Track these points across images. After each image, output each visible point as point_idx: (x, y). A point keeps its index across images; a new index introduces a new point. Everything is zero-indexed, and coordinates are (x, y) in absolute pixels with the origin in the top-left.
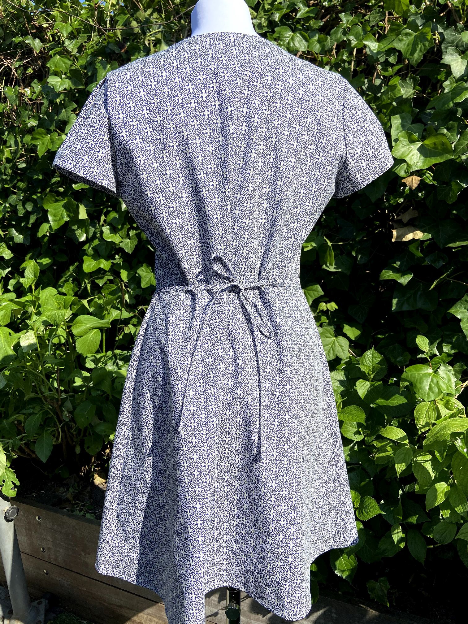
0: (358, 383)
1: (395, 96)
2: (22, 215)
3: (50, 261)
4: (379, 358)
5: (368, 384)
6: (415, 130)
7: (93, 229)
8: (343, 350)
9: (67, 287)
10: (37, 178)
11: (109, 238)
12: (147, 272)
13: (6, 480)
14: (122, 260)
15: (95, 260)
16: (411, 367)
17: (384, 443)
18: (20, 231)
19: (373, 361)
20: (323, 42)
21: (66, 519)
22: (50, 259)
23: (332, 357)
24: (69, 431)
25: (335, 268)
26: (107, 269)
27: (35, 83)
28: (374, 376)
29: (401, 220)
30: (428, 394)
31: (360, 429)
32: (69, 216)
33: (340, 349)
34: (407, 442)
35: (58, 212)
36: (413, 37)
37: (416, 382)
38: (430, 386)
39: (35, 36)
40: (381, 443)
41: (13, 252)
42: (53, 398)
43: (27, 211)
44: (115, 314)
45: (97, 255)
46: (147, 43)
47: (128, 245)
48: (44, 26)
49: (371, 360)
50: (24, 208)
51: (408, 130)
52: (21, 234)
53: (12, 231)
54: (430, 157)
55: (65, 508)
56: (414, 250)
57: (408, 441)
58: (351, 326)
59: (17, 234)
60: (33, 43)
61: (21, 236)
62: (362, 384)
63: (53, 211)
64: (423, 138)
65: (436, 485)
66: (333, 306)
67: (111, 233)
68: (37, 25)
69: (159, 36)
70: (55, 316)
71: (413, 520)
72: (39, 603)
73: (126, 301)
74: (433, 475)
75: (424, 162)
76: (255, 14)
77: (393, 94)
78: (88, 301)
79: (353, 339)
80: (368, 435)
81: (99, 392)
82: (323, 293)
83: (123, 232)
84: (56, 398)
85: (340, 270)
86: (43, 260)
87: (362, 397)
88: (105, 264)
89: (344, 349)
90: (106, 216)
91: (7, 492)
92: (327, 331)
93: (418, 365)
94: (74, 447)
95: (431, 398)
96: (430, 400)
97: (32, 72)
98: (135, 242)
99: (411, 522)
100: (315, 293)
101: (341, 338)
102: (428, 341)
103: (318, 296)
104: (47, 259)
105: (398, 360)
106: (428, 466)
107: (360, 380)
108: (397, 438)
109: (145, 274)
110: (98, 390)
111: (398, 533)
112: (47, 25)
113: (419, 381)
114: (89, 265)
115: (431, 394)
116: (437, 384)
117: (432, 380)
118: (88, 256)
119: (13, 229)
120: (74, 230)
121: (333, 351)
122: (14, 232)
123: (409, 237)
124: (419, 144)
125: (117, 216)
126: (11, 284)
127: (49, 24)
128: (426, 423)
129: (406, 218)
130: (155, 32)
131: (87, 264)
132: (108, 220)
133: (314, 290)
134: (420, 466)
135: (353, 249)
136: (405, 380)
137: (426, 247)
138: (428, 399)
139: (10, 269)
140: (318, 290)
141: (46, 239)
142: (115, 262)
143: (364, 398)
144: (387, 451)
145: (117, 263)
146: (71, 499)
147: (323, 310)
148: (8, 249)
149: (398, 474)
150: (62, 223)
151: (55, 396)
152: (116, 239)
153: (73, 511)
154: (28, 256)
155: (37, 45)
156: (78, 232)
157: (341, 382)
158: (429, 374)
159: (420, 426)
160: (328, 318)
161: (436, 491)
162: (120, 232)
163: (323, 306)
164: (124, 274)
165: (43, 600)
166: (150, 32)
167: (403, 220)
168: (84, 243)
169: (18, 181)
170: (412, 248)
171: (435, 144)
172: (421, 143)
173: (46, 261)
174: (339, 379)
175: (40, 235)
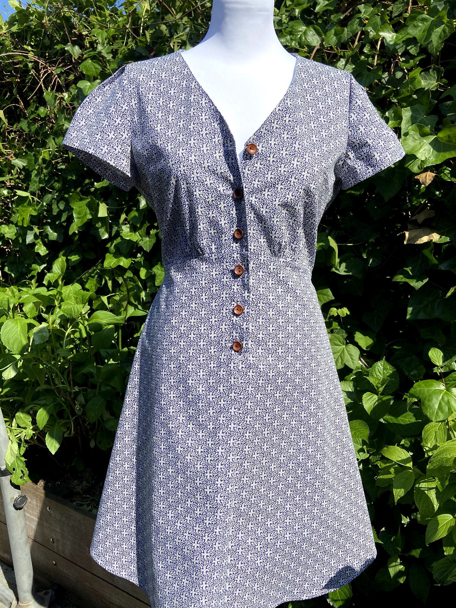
0: (365, 396)
1: (415, 88)
2: (55, 214)
3: (79, 258)
4: (390, 370)
5: (376, 397)
6: (427, 122)
7: (116, 228)
8: (352, 359)
9: (91, 283)
10: (71, 179)
11: (128, 236)
12: (162, 271)
13: (17, 468)
14: (143, 258)
15: (116, 258)
16: (421, 383)
17: (388, 464)
18: (54, 229)
19: (384, 373)
20: (340, 34)
21: (73, 513)
22: (79, 256)
23: (341, 366)
24: (84, 425)
25: (345, 271)
26: (126, 267)
27: (73, 88)
28: (384, 389)
29: (416, 220)
30: (437, 413)
31: (365, 447)
32: (91, 214)
33: (349, 357)
34: (410, 465)
35: (83, 210)
36: (429, 23)
37: (425, 399)
38: (440, 404)
39: (74, 43)
40: (385, 464)
41: (48, 248)
42: (66, 391)
43: (60, 209)
44: (131, 311)
45: (118, 253)
46: (171, 45)
47: (147, 243)
48: (84, 33)
49: (382, 372)
50: (58, 207)
51: (420, 122)
52: (55, 231)
53: (47, 228)
54: (443, 152)
55: (74, 501)
56: (428, 253)
57: (411, 463)
58: (365, 334)
59: (51, 231)
60: (72, 49)
61: (56, 234)
62: (369, 397)
63: (78, 209)
64: (436, 130)
65: (438, 516)
66: (345, 311)
67: (130, 232)
68: (77, 33)
69: (184, 38)
70: (71, 310)
71: (416, 553)
72: (46, 594)
73: (143, 299)
74: (436, 506)
75: (437, 157)
76: (278, 11)
77: (413, 86)
78: (108, 298)
79: (365, 349)
80: (373, 454)
81: (109, 388)
82: (333, 298)
83: (143, 230)
84: (68, 391)
85: (350, 274)
86: (73, 256)
87: (369, 412)
88: (125, 262)
89: (354, 358)
90: (127, 215)
91: (16, 480)
92: (336, 337)
93: (429, 380)
94: (89, 441)
95: (439, 417)
96: (439, 420)
97: (73, 78)
98: (154, 241)
99: (413, 556)
100: (325, 297)
101: (351, 346)
102: (442, 354)
103: (328, 300)
104: (77, 256)
105: (412, 373)
106: (432, 495)
107: (368, 393)
108: (400, 459)
109: (159, 272)
110: (108, 386)
111: (395, 566)
112: (87, 33)
113: (427, 398)
114: (110, 262)
115: (440, 413)
116: (448, 403)
117: (443, 398)
118: (110, 253)
119: (49, 227)
120: (98, 228)
121: (342, 360)
122: (49, 230)
123: (425, 239)
124: (432, 138)
125: (137, 215)
126: (46, 279)
127: (88, 31)
128: (434, 446)
129: (421, 218)
130: (182, 35)
131: (108, 261)
132: (129, 219)
133: (324, 294)
134: (422, 492)
135: (364, 252)
136: (412, 396)
137: (444, 250)
138: (436, 418)
139: (45, 265)
140: (329, 295)
141: (77, 238)
142: (136, 260)
143: (371, 412)
144: (390, 473)
145: (138, 261)
146: (81, 492)
147: (333, 315)
148: (44, 246)
149: (396, 500)
150: (85, 220)
151: (68, 389)
152: (135, 237)
153: (81, 505)
154: (61, 253)
155: (76, 51)
156: (102, 230)
157: (349, 394)
158: (441, 391)
159: (427, 449)
160: (339, 325)
161: (437, 523)
162: (140, 231)
163: (334, 311)
164: (143, 273)
165: (50, 591)
166: (177, 34)
167: (418, 221)
168: (107, 241)
169: (56, 181)
170: (426, 252)
171: (449, 137)
172: (434, 137)
173: (74, 258)
174: (347, 390)
175: (70, 233)
